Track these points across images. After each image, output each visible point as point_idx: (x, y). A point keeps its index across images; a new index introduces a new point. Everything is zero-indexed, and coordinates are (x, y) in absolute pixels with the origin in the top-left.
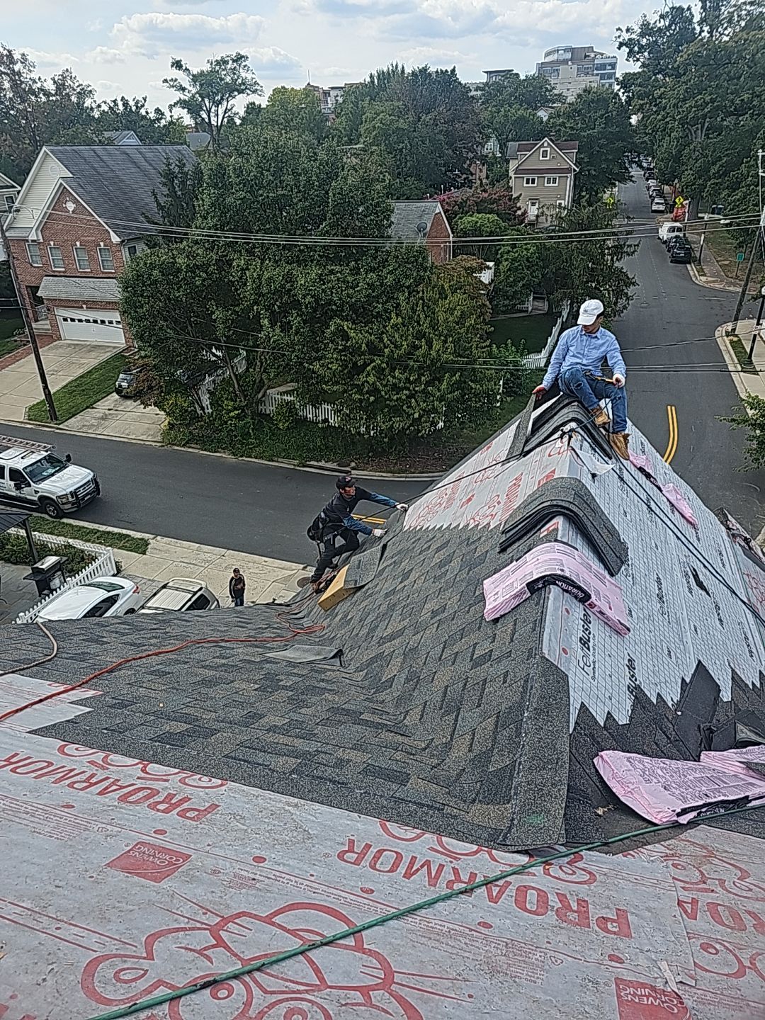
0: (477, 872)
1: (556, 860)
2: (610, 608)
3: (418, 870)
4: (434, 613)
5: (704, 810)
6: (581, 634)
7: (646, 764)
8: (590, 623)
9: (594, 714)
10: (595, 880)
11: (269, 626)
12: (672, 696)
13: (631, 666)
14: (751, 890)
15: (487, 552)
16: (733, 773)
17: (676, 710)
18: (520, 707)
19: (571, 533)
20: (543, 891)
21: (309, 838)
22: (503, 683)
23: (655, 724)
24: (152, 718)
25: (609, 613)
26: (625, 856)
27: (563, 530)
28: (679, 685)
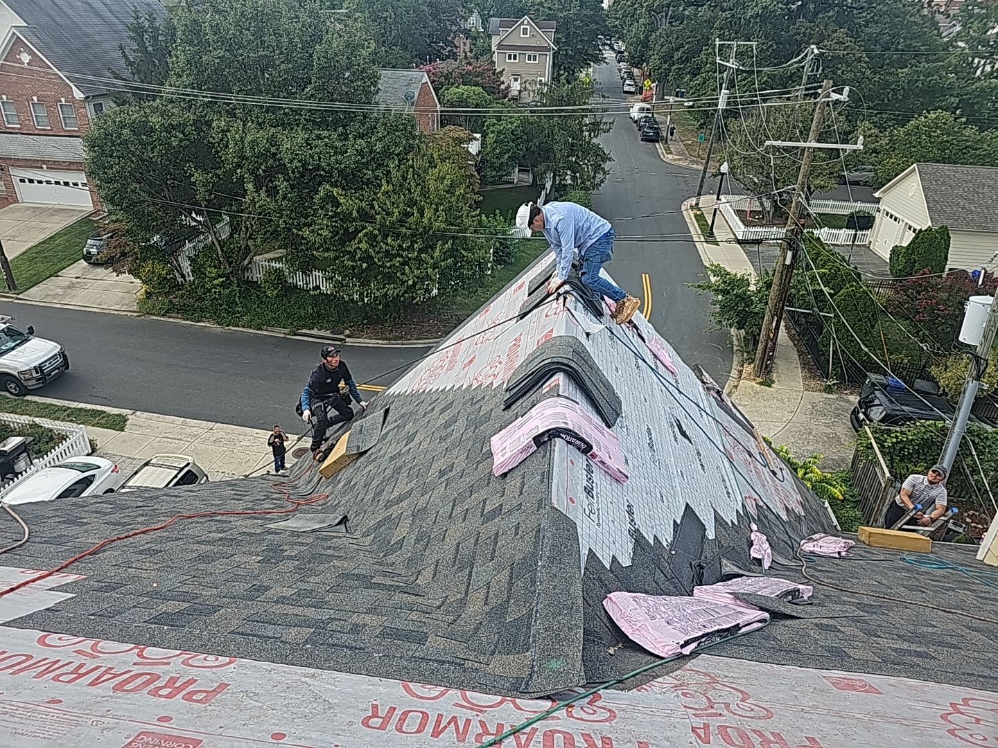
0: (503, 722)
1: (577, 702)
2: (610, 458)
3: (445, 727)
4: (442, 473)
5: (703, 640)
6: (585, 483)
7: (650, 602)
8: (592, 472)
9: (601, 559)
10: (615, 717)
11: (267, 497)
12: (667, 537)
13: (630, 513)
14: (752, 710)
15: (492, 410)
16: (723, 604)
17: (670, 550)
18: (534, 556)
19: (571, 388)
20: (568, 733)
21: (330, 708)
22: (515, 535)
23: (654, 564)
24: (145, 599)
25: (609, 462)
26: (639, 691)
27: (564, 385)
28: (672, 526)
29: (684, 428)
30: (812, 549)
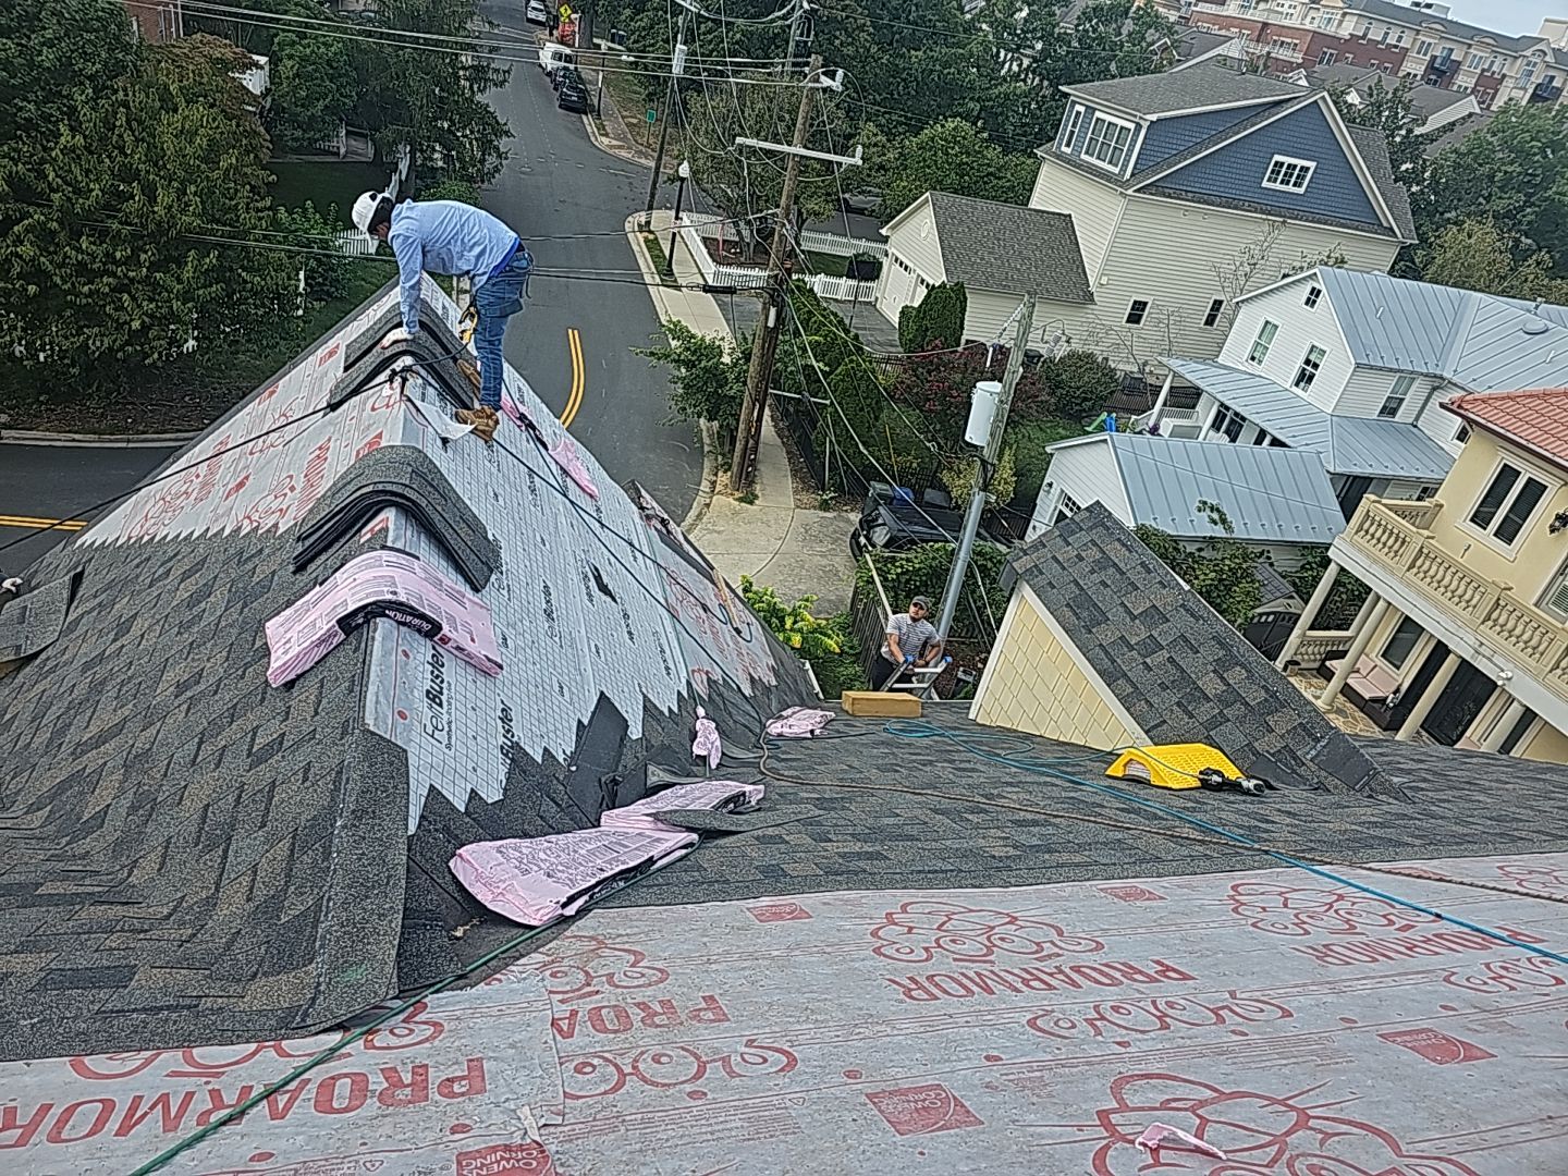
0: (254, 1083)
1: (384, 1023)
2: (473, 640)
4: (182, 687)
5: (598, 889)
7: (524, 850)
8: (443, 666)
9: (451, 799)
10: (441, 1031)
12: (564, 746)
13: (506, 718)
15: (274, 573)
16: (637, 831)
17: (569, 765)
18: (331, 812)
19: (409, 533)
20: (361, 1074)
22: (303, 783)
23: (540, 790)
25: (470, 647)
26: (489, 984)
27: (397, 529)
28: (574, 729)
29: (606, 580)
30: (779, 731)
